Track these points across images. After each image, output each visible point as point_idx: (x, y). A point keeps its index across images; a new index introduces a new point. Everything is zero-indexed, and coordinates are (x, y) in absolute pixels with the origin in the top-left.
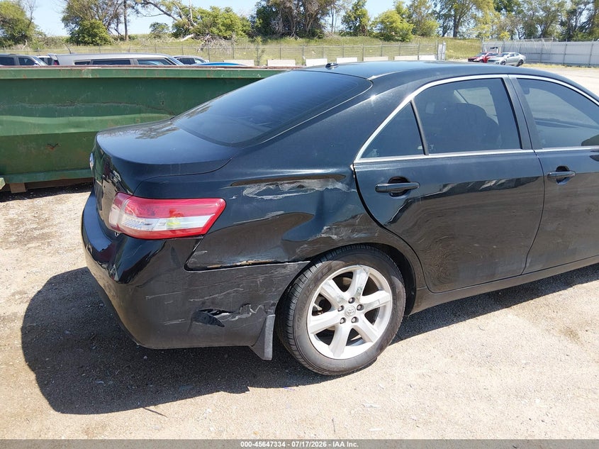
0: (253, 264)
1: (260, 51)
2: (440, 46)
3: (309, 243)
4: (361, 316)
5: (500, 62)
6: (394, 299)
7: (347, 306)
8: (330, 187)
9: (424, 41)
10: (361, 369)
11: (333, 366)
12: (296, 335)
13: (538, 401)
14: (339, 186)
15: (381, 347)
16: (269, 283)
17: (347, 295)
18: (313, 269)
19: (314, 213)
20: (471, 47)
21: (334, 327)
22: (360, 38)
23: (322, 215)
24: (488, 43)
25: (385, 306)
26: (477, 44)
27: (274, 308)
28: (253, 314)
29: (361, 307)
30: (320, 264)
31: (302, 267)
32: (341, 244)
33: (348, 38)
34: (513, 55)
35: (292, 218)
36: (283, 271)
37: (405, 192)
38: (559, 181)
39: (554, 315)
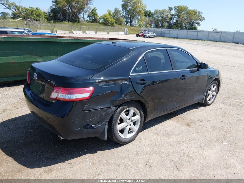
0: (102, 108)
1: (53, 27)
2: (126, 29)
3: (118, 101)
4: (132, 124)
5: (148, 36)
6: (141, 118)
7: (128, 121)
8: (124, 83)
9: (120, 27)
10: (132, 141)
11: (125, 141)
12: (114, 131)
13: (184, 144)
14: (126, 82)
15: (137, 134)
16: (107, 114)
17: (128, 117)
18: (119, 109)
19: (119, 91)
20: (137, 30)
21: (124, 128)
22: (95, 24)
23: (121, 92)
24: (143, 29)
25: (138, 120)
26: (139, 29)
27: (108, 122)
28: (101, 125)
29: (132, 121)
30: (121, 108)
31: (116, 108)
32: (127, 101)
33: (90, 23)
34: (152, 34)
35: (113, 93)
36: (111, 110)
37: (144, 84)
38: (183, 79)
39: (183, 120)
